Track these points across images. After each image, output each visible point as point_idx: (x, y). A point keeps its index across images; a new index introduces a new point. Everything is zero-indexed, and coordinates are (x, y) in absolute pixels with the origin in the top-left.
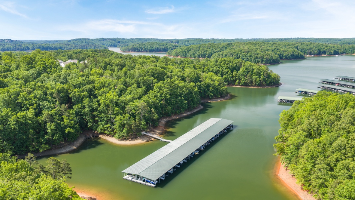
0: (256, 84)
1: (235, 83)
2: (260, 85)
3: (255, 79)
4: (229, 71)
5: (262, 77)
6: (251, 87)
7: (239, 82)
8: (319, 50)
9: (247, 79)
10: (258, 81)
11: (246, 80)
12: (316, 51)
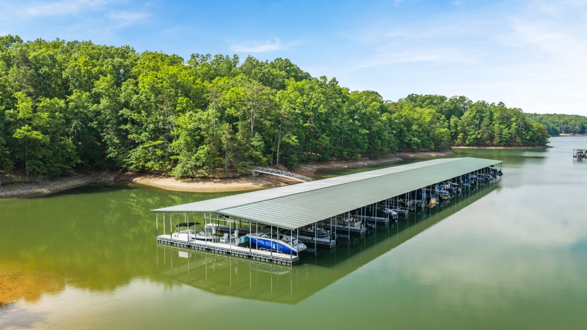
0: (500, 142)
1: (455, 141)
2: (508, 143)
3: (499, 130)
4: (441, 117)
5: (514, 125)
6: (490, 148)
7: (464, 139)
8: (582, 126)
9: (480, 131)
10: (505, 135)
11: (479, 134)
12: (577, 127)
